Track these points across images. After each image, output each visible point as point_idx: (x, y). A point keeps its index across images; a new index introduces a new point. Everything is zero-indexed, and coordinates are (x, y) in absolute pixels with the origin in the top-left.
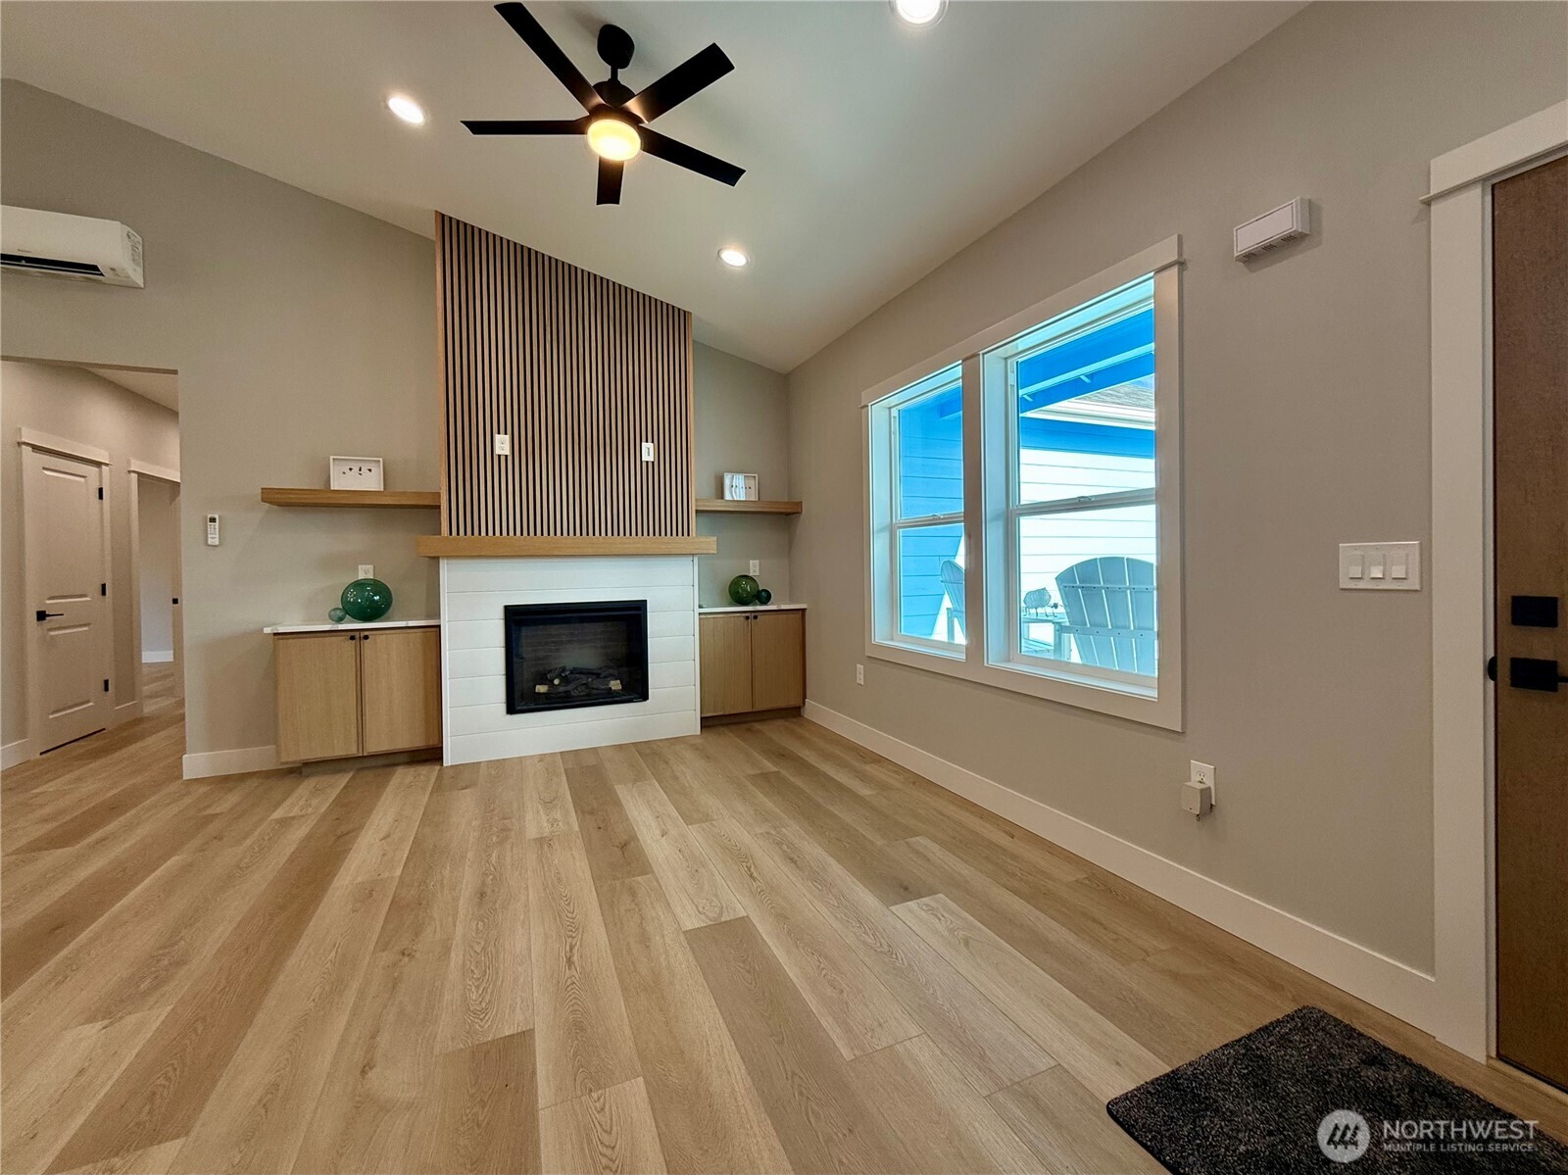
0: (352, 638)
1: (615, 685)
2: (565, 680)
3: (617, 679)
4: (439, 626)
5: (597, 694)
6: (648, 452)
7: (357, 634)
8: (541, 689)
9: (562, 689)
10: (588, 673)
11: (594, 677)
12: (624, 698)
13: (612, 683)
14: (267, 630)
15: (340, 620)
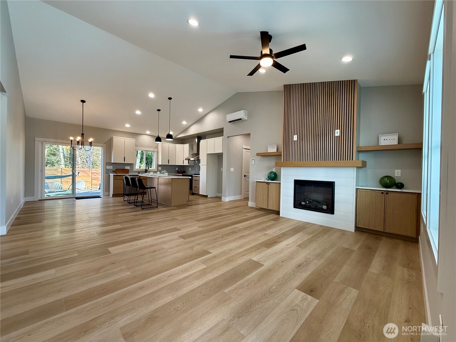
0: (267, 184)
1: (325, 207)
2: (310, 202)
3: (325, 205)
4: (280, 183)
5: (318, 209)
6: (337, 133)
7: (268, 183)
8: (303, 203)
9: (308, 204)
10: (317, 202)
11: (319, 203)
12: (326, 211)
13: (324, 206)
14: (255, 180)
15: (268, 180)
